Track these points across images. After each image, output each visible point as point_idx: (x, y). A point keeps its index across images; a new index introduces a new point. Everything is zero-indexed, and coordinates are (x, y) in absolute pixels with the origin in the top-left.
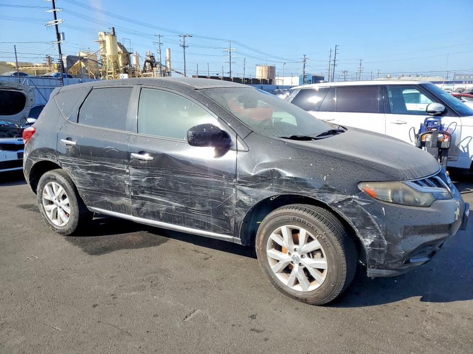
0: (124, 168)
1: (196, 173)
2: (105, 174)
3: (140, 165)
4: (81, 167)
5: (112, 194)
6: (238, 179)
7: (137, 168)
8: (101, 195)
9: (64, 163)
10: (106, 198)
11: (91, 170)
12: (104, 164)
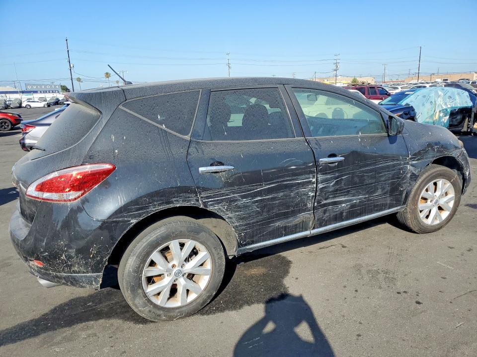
0: (310, 178)
1: (381, 161)
2: (282, 194)
3: (331, 168)
4: (243, 197)
5: (286, 215)
6: (410, 156)
7: (326, 174)
8: (270, 223)
9: (210, 201)
10: (277, 224)
11: (261, 196)
12: (284, 181)
